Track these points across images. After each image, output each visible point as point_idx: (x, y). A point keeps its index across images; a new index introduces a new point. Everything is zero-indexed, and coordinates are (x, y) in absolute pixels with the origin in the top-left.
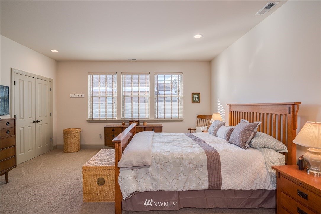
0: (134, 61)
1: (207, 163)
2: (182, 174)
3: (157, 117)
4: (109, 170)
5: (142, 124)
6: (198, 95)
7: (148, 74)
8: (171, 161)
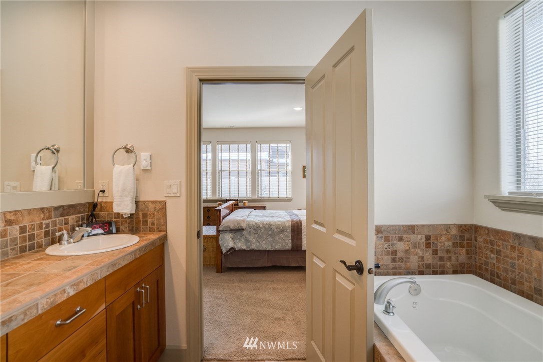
0: (232, 128)
1: (290, 229)
2: (270, 237)
3: (260, 195)
4: (210, 238)
5: (243, 204)
7: (249, 143)
8: (261, 226)
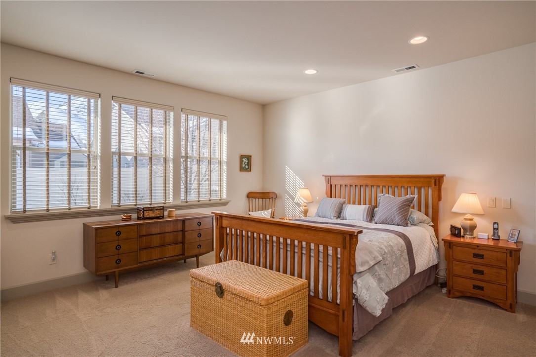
6: (249, 158)
